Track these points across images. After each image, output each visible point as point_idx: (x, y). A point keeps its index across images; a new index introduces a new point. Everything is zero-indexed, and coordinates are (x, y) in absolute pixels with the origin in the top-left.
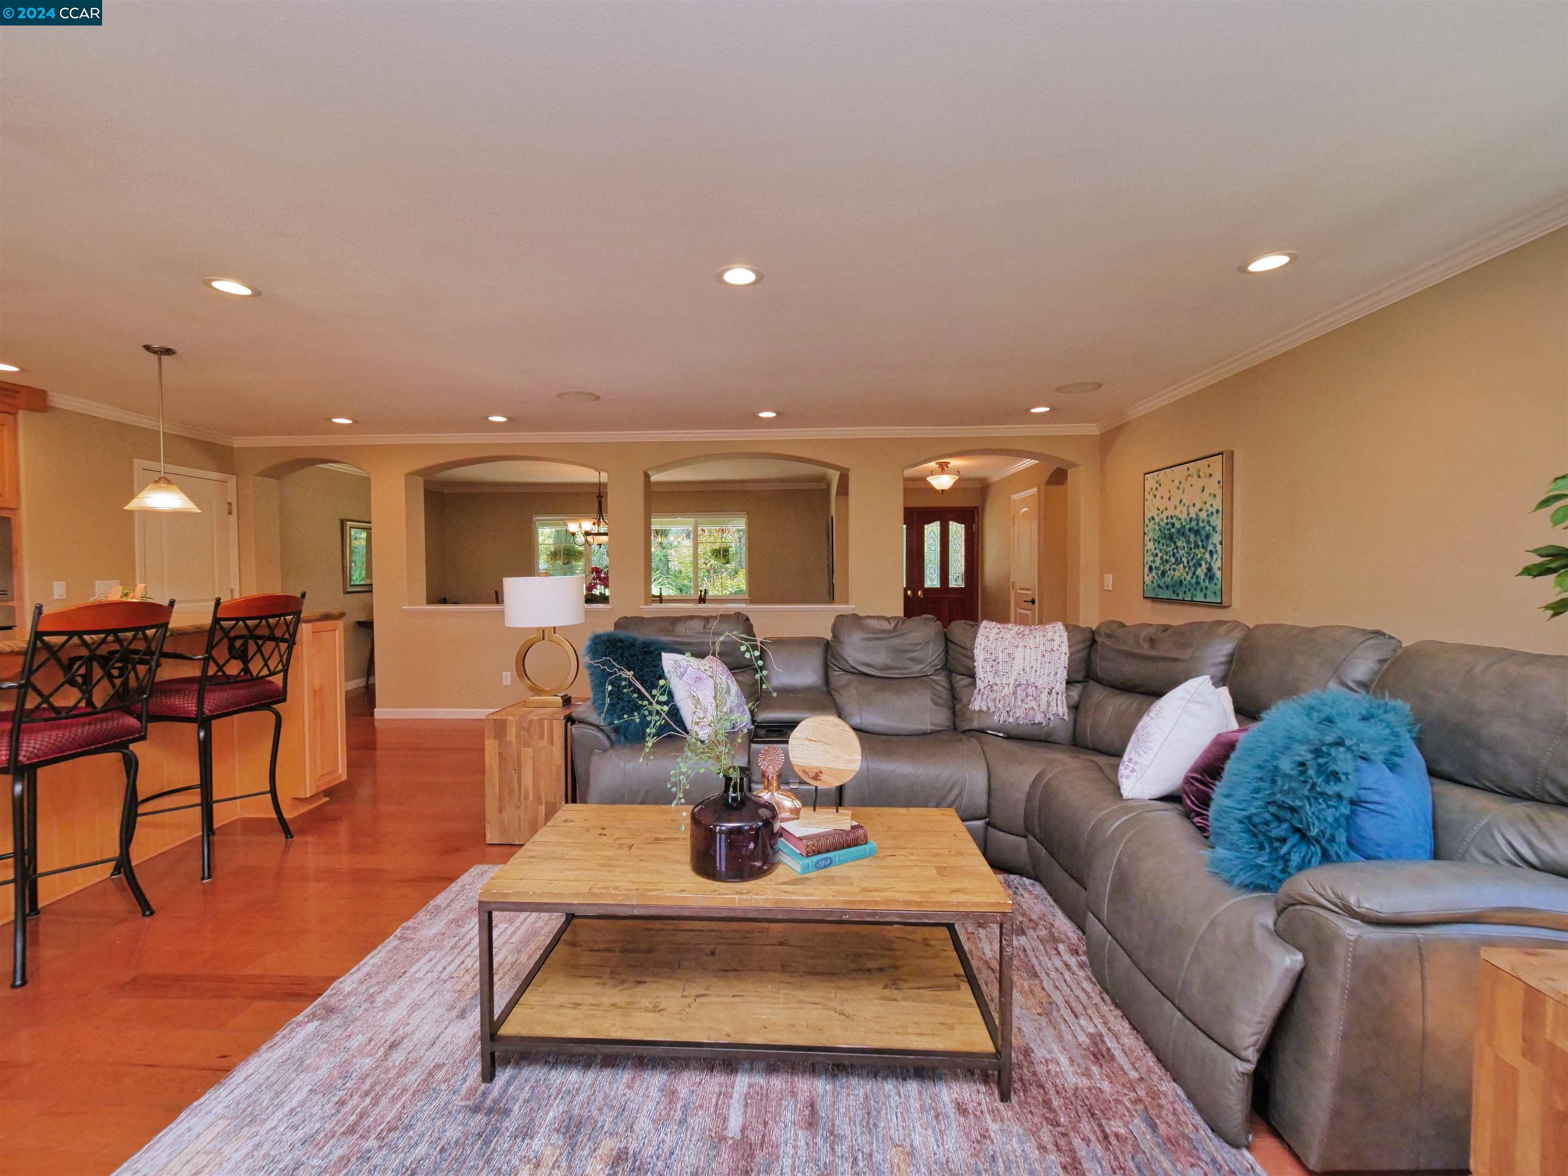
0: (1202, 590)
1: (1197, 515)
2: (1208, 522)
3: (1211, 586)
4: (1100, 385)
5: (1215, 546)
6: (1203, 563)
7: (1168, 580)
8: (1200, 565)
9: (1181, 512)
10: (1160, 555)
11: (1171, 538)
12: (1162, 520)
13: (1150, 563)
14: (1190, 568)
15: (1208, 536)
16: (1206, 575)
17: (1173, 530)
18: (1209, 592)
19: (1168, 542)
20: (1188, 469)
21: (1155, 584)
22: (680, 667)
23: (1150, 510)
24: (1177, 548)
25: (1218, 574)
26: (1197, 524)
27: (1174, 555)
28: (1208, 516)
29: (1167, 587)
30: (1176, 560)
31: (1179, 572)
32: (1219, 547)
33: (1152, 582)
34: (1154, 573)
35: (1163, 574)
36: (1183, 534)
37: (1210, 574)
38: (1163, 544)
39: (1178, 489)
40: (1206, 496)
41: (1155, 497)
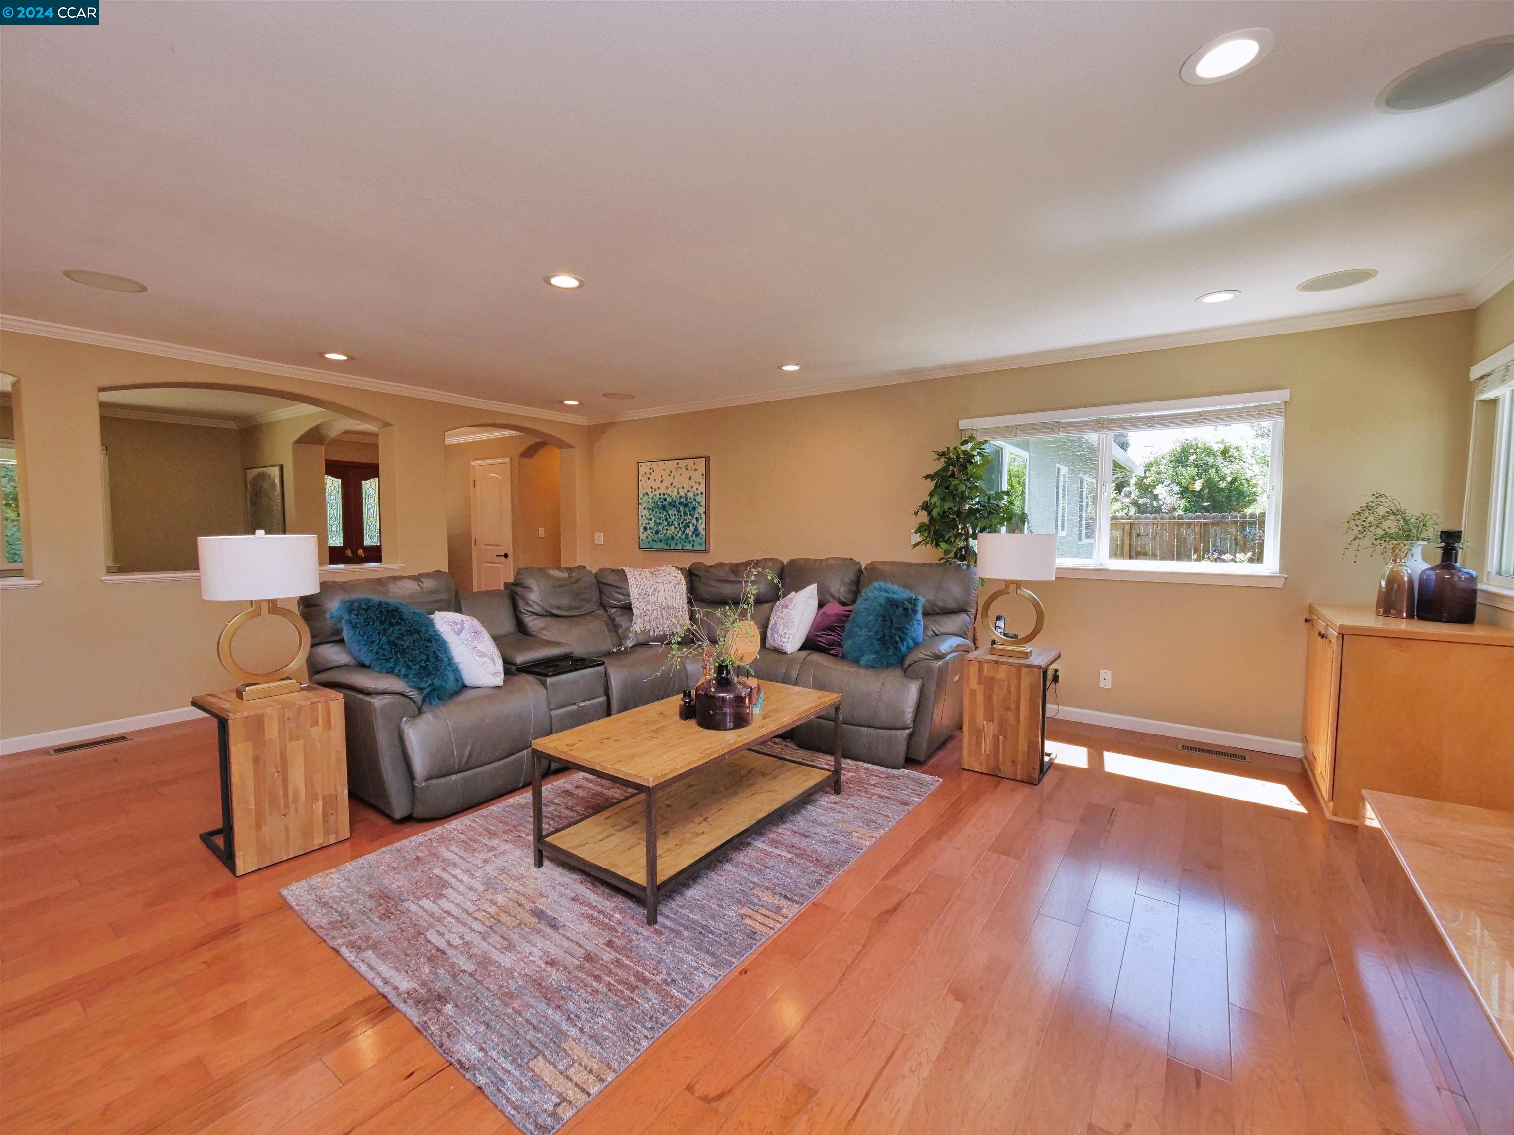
0: (690, 542)
1: (686, 494)
2: (695, 499)
3: (698, 540)
4: (633, 397)
5: (700, 515)
6: (691, 526)
7: (662, 536)
8: (689, 527)
9: (672, 491)
10: (653, 519)
11: (664, 508)
12: (656, 495)
13: (644, 525)
14: (680, 528)
15: (694, 508)
16: (693, 533)
17: (665, 503)
18: (695, 544)
19: (662, 511)
20: (678, 464)
21: (650, 539)
22: (456, 624)
23: (644, 488)
24: (669, 515)
25: (703, 532)
26: (686, 500)
27: (666, 519)
28: (694, 495)
29: (661, 541)
30: (669, 522)
31: (671, 531)
32: (703, 516)
33: (647, 538)
34: (648, 531)
35: (657, 532)
36: (674, 506)
37: (696, 532)
38: (656, 512)
39: (670, 475)
40: (692, 482)
41: (649, 479)
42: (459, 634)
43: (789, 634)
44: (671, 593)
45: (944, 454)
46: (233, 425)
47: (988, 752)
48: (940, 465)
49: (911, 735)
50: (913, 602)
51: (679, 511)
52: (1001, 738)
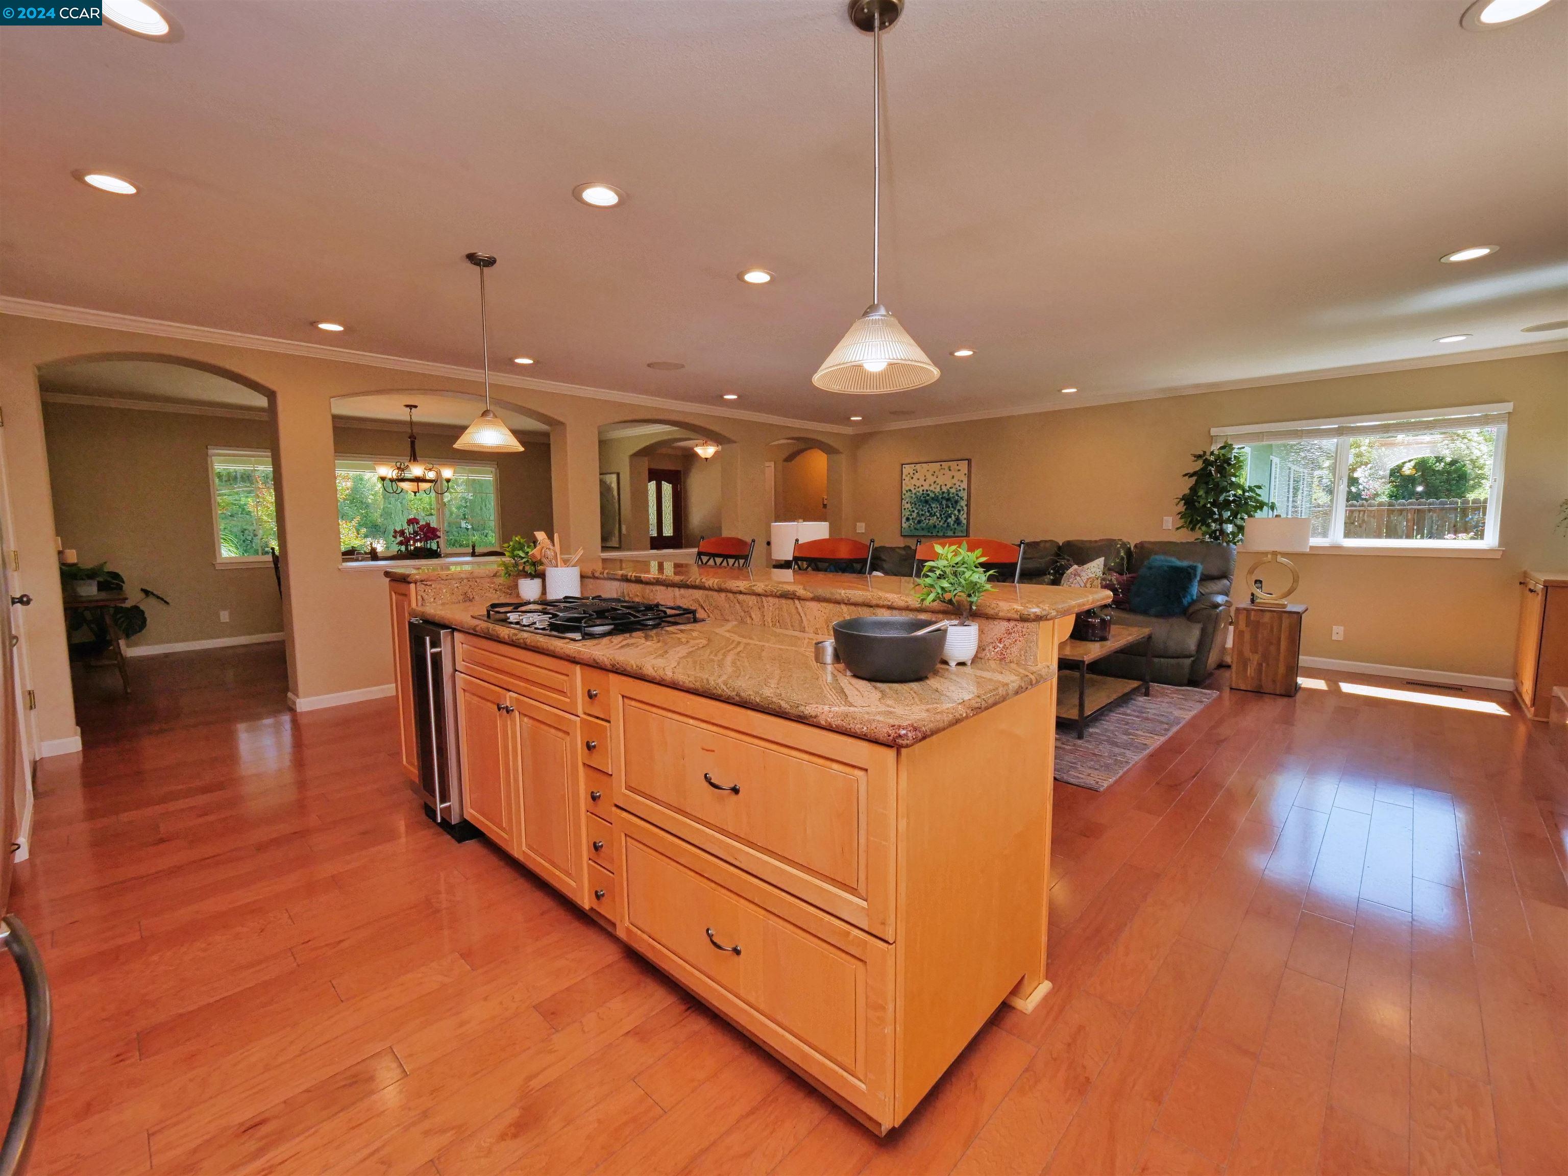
0: (951, 530)
1: (948, 490)
2: (957, 495)
3: (959, 528)
5: (962, 507)
6: (953, 516)
7: (923, 525)
8: (951, 517)
9: (935, 488)
10: (916, 511)
11: (926, 502)
12: (919, 492)
13: (907, 516)
14: (942, 518)
15: (956, 502)
16: (955, 522)
17: (927, 498)
18: (956, 531)
19: (924, 505)
20: (941, 465)
21: (913, 528)
23: (907, 486)
24: (931, 508)
25: (965, 522)
26: (948, 495)
27: (929, 511)
28: (957, 491)
29: (923, 529)
30: (931, 514)
31: (933, 521)
32: (965, 508)
33: (909, 527)
34: (911, 521)
35: (919, 522)
36: (937, 500)
37: (958, 521)
38: (919, 505)
39: (933, 475)
40: (954, 481)
41: (912, 478)
45: (1199, 457)
47: (1253, 674)
48: (1199, 465)
51: (941, 504)
52: (1264, 665)
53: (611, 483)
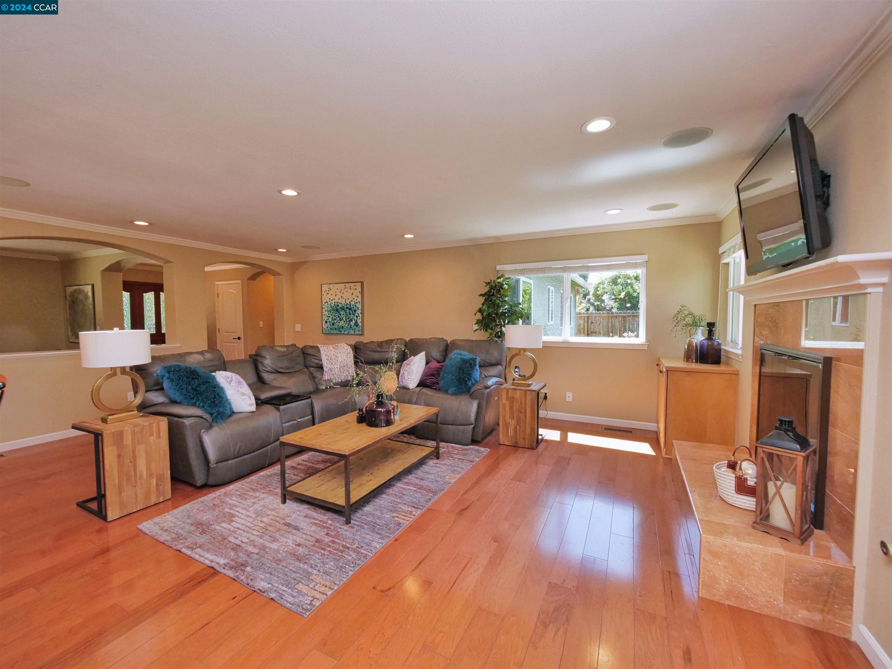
0: (353, 330)
1: (350, 303)
2: (355, 306)
3: (357, 329)
4: (319, 248)
5: (358, 314)
6: (353, 320)
7: (336, 327)
8: (352, 321)
9: (342, 301)
10: (331, 317)
11: (337, 310)
12: (332, 303)
13: (326, 320)
14: (347, 322)
15: (355, 311)
16: (355, 324)
17: (338, 307)
18: (356, 330)
19: (336, 312)
20: (345, 285)
21: (329, 328)
22: (228, 377)
23: (325, 299)
24: (340, 314)
25: (360, 324)
26: (350, 306)
27: (339, 317)
28: (355, 303)
29: (336, 329)
30: (340, 318)
31: (342, 323)
32: (360, 315)
33: (327, 327)
34: (328, 324)
35: (333, 324)
36: (343, 309)
37: (356, 324)
38: (333, 313)
39: (340, 292)
40: (354, 296)
41: (328, 294)
42: (230, 383)
43: (411, 379)
44: (345, 358)
45: (489, 283)
46: (56, 259)
47: (512, 435)
48: (487, 289)
49: (474, 428)
50: (474, 360)
51: (346, 312)
52: (518, 427)
53: (88, 292)
